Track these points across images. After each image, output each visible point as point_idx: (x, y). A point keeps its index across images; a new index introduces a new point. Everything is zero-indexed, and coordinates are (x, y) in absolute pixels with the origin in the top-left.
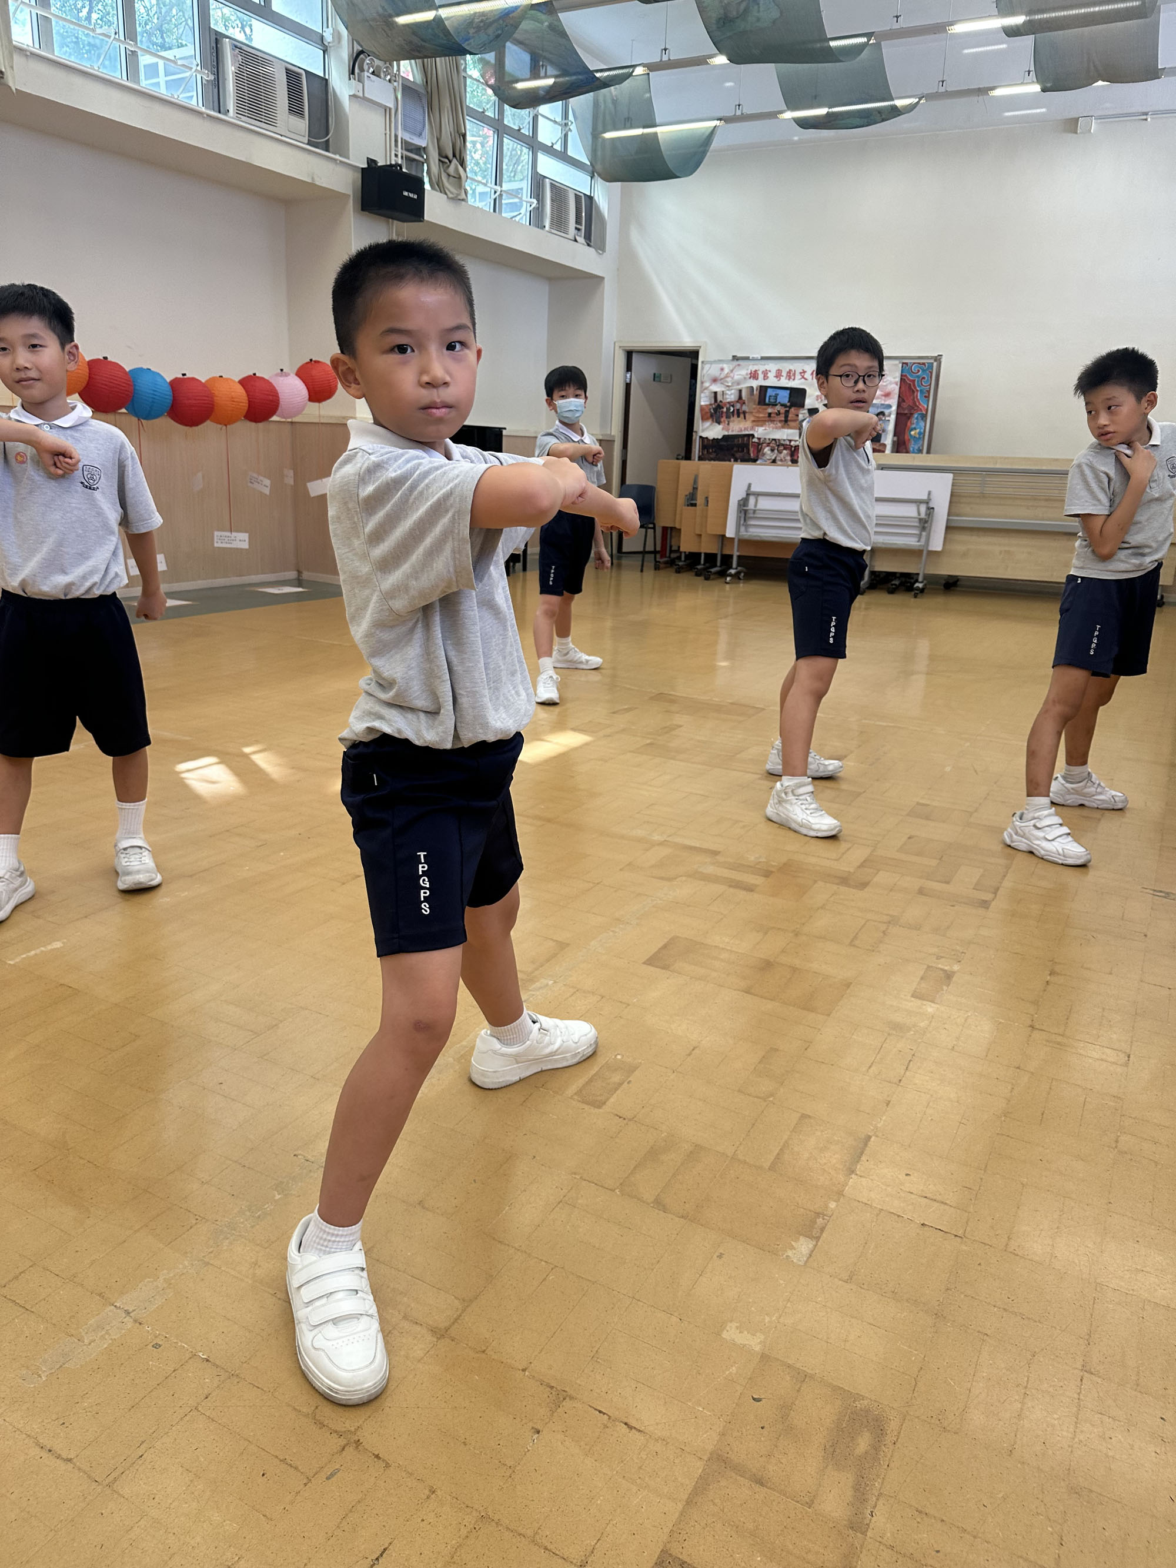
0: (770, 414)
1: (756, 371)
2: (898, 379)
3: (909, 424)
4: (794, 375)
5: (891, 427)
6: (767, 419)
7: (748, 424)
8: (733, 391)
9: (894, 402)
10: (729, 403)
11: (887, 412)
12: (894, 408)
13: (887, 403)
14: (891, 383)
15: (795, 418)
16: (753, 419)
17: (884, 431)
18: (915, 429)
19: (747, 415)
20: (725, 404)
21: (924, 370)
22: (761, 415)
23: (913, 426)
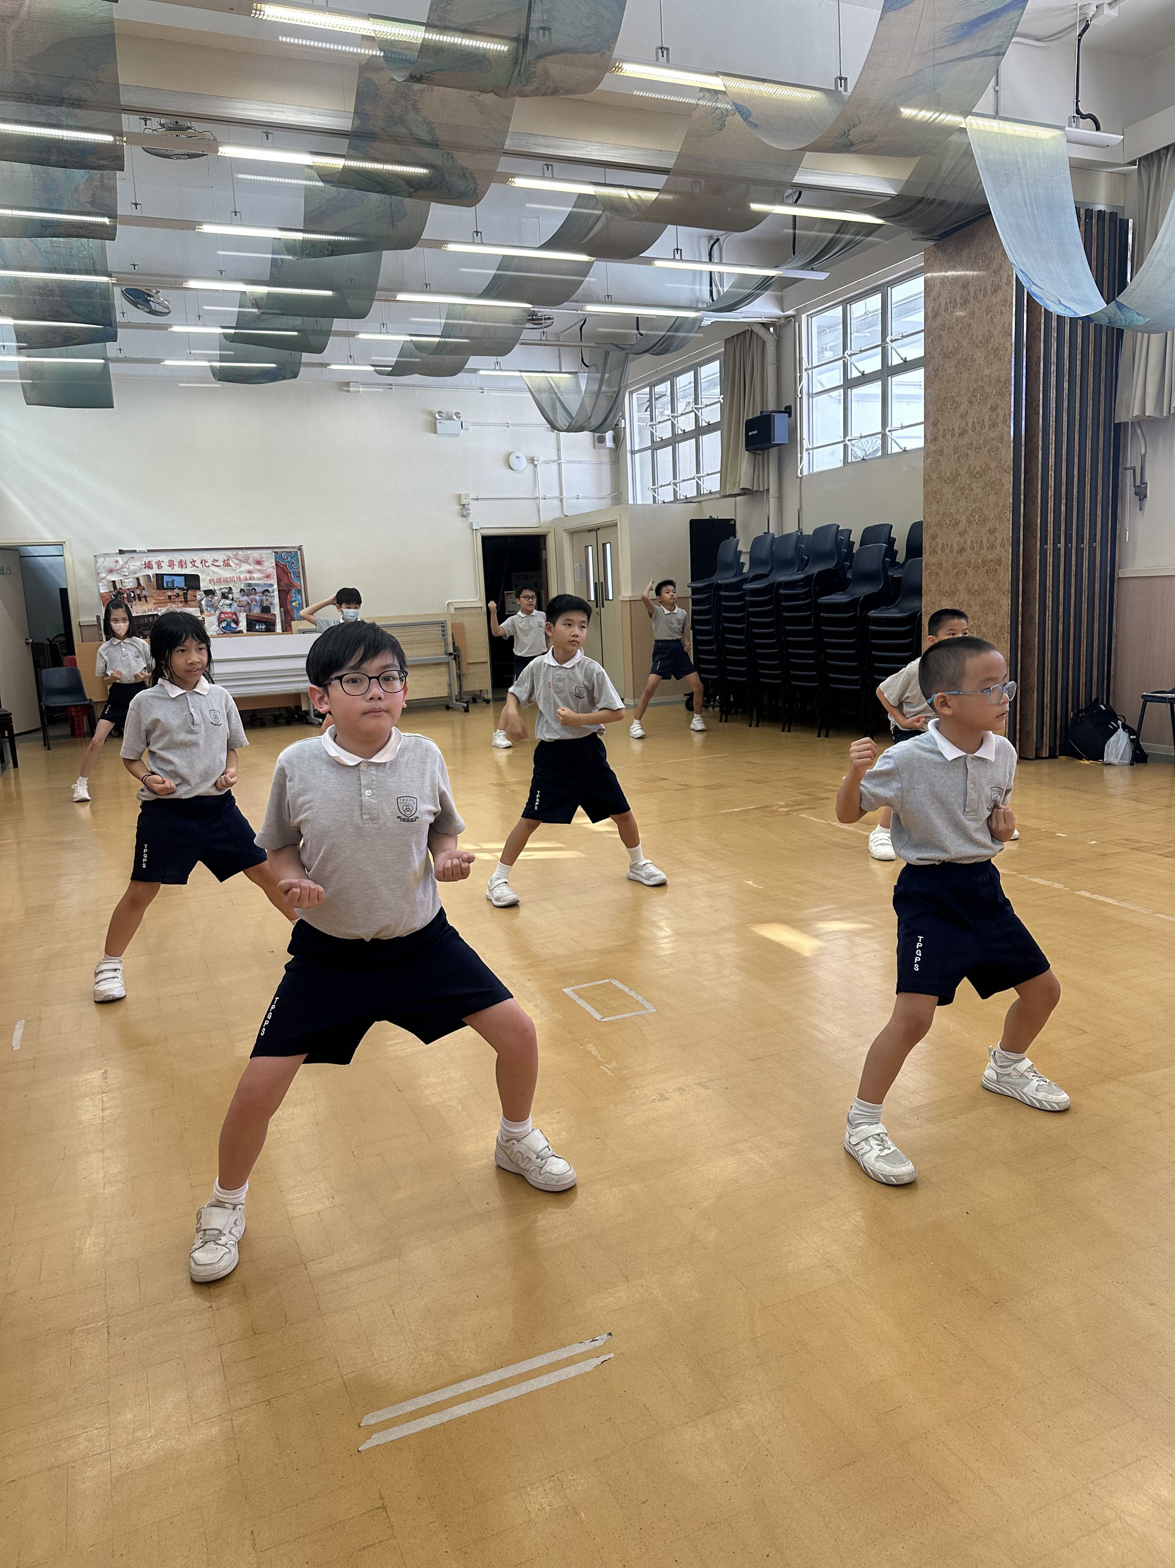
0: (170, 597)
1: (149, 562)
2: (274, 565)
3: (288, 597)
4: (186, 563)
5: (276, 601)
6: (168, 601)
7: (151, 606)
8: (130, 580)
9: (274, 581)
10: (128, 589)
11: (270, 589)
12: (276, 586)
13: (269, 583)
14: (269, 568)
15: (194, 598)
16: (154, 601)
17: (271, 604)
18: (295, 601)
19: (148, 599)
20: (125, 591)
21: (291, 557)
22: (162, 598)
23: (293, 599)
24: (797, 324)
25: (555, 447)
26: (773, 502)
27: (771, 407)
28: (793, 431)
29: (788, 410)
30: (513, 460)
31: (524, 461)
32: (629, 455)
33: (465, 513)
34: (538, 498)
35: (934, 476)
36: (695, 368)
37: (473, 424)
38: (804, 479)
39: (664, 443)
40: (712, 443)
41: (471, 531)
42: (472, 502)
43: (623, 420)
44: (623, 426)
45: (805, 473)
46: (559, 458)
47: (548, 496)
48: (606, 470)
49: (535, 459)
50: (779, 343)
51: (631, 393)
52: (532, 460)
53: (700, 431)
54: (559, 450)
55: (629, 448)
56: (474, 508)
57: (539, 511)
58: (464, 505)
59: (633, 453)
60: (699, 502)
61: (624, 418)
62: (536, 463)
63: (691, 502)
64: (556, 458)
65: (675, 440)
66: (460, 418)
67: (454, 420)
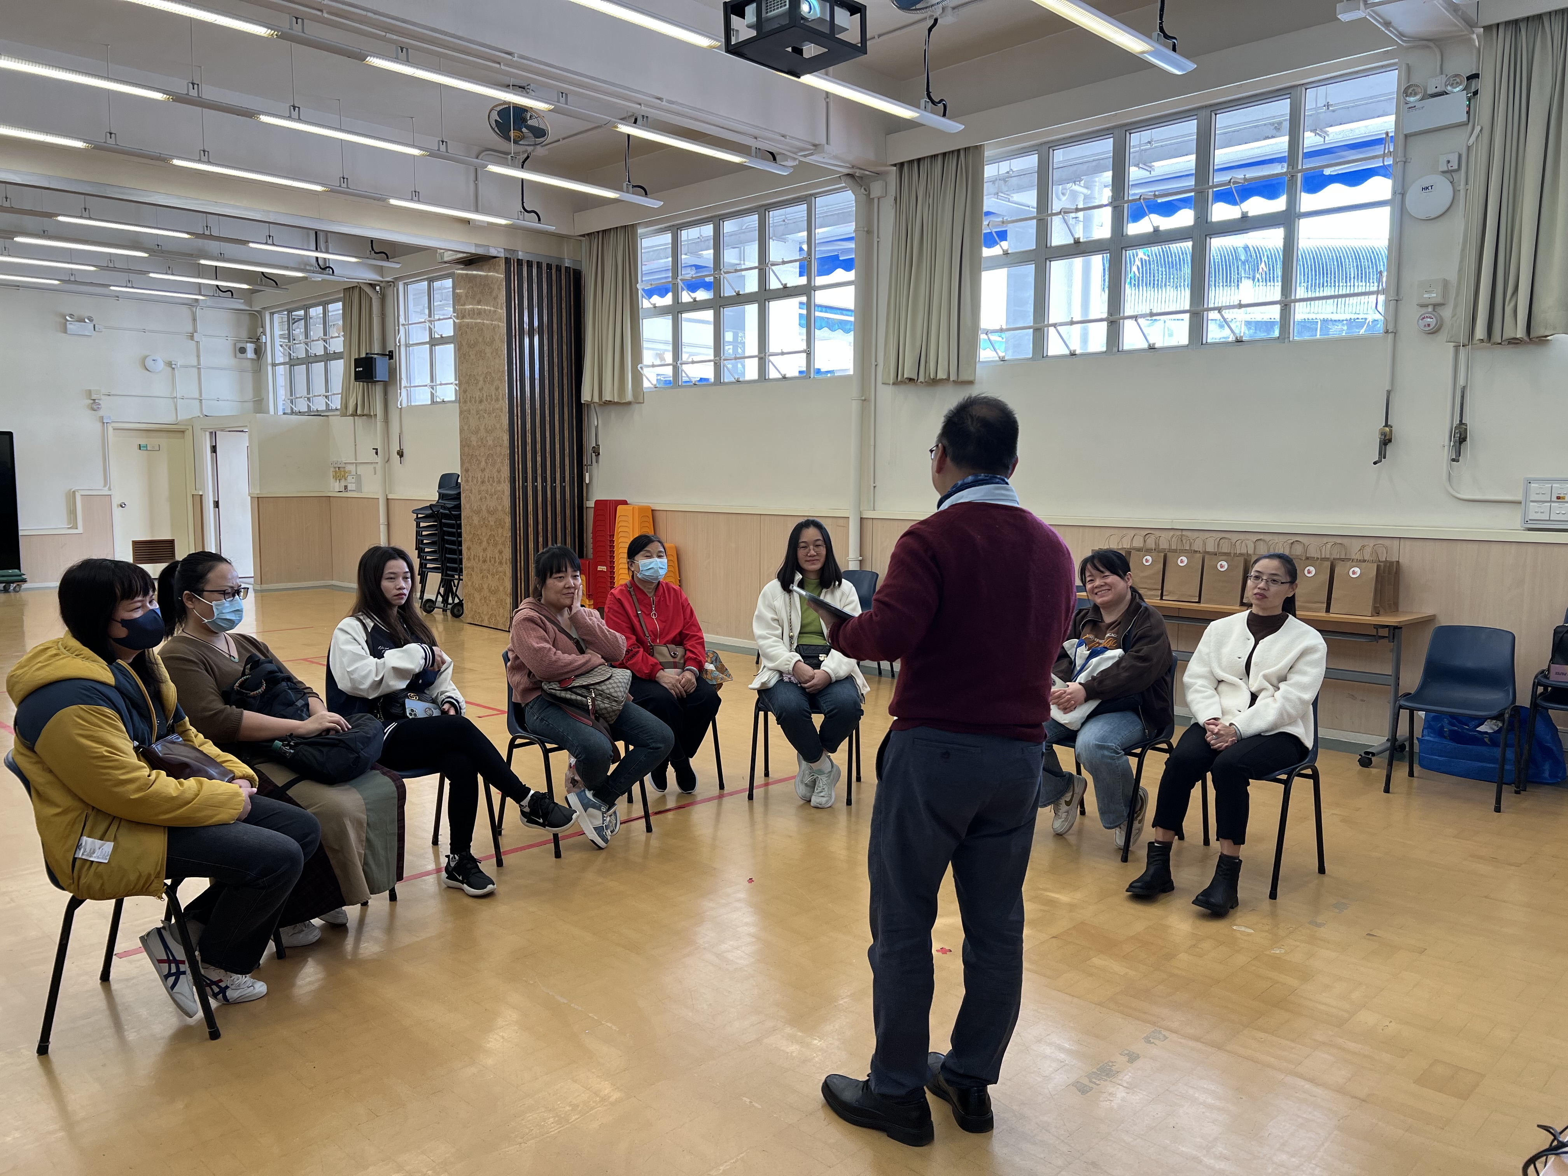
24: (395, 289)
25: (195, 354)
26: (379, 424)
27: (376, 349)
28: (393, 373)
29: (391, 355)
30: (149, 363)
31: (161, 365)
32: (270, 368)
33: (95, 407)
34: (176, 398)
35: (466, 428)
36: (325, 304)
37: (106, 328)
38: (403, 410)
39: (299, 362)
40: (338, 367)
41: (101, 424)
42: (103, 397)
43: (264, 337)
44: (264, 341)
45: (404, 405)
46: (199, 364)
47: (186, 396)
48: (249, 377)
49: (173, 363)
50: (383, 299)
51: (272, 314)
52: (170, 364)
53: (328, 357)
54: (198, 356)
55: (269, 360)
56: (104, 402)
57: (176, 409)
58: (94, 400)
59: (274, 365)
60: (327, 416)
61: (265, 335)
62: (173, 366)
63: (320, 415)
64: (196, 364)
65: (309, 360)
66: (92, 320)
67: (85, 322)
